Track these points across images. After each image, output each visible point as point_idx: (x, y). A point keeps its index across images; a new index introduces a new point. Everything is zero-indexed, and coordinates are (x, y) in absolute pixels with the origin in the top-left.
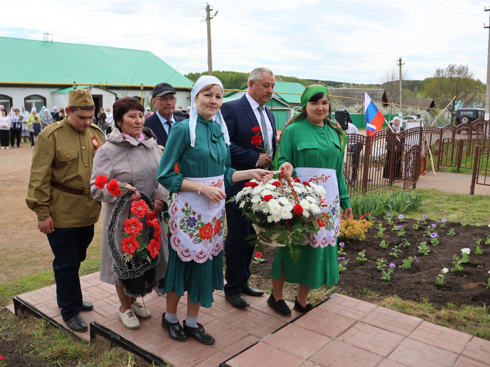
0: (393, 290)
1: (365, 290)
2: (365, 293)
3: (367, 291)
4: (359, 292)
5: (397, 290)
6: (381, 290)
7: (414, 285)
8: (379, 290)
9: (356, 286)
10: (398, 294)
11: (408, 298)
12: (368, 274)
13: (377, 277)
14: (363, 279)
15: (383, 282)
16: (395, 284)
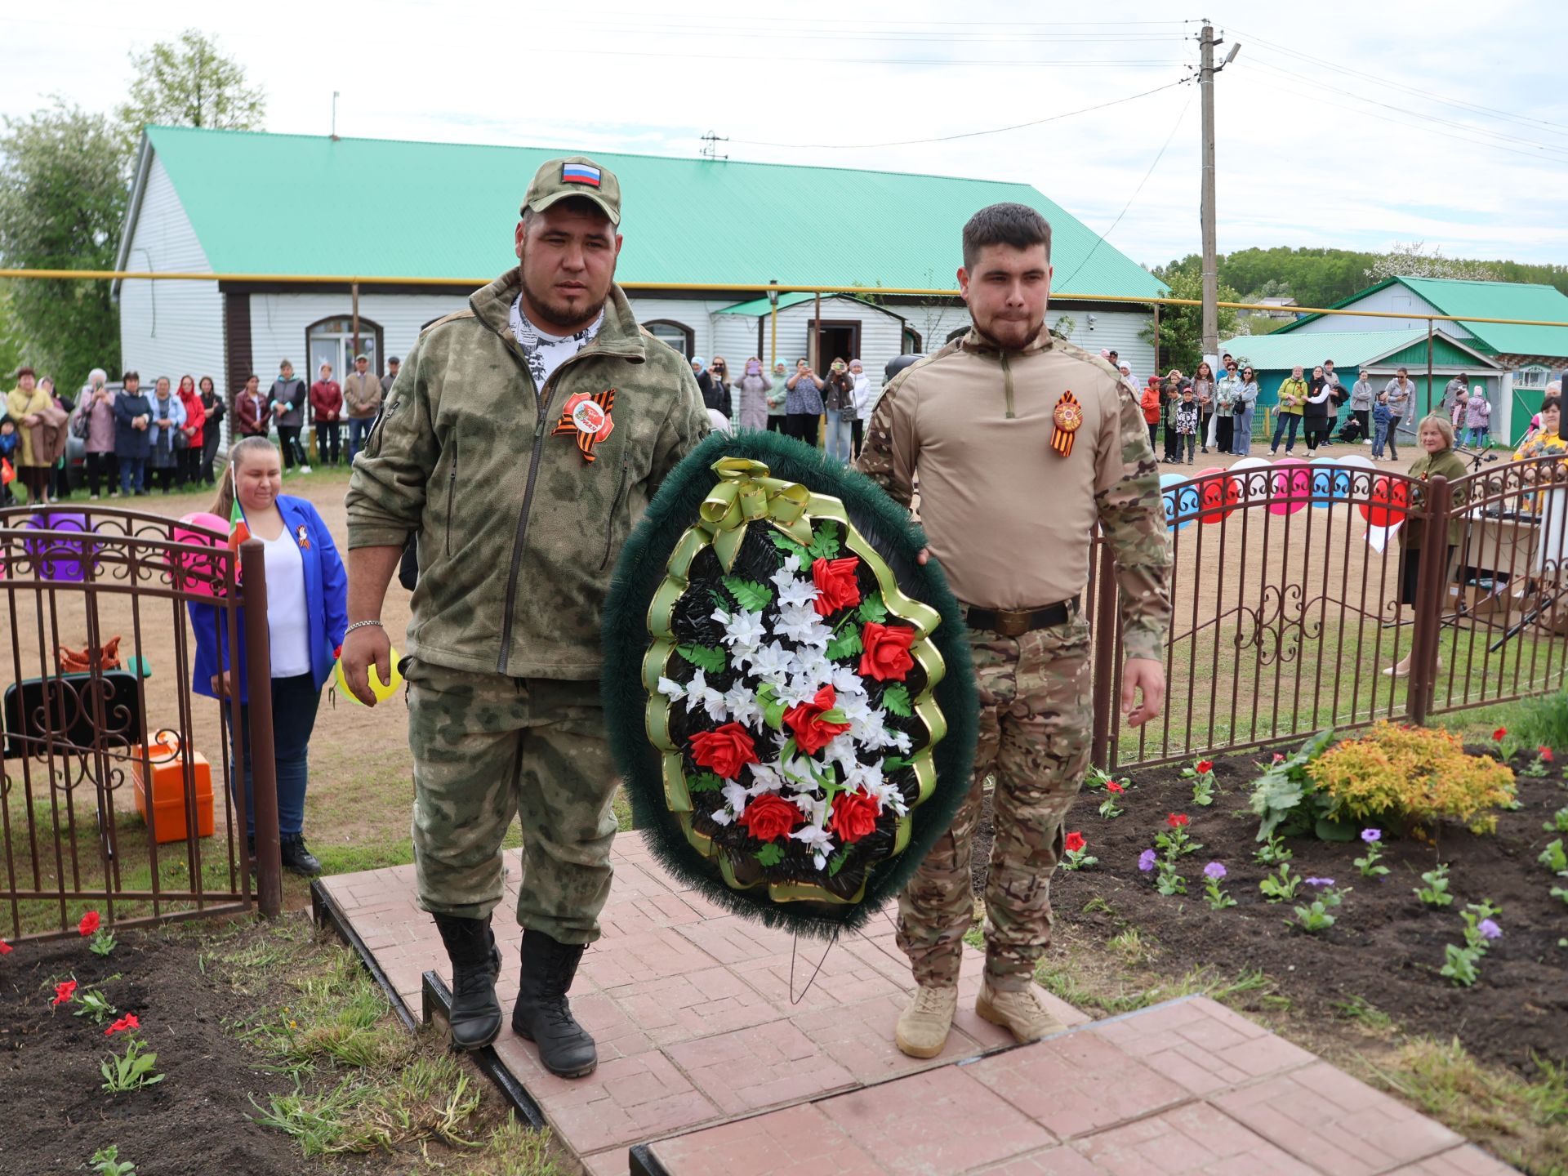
0: (1458, 1020)
1: (1357, 1004)
2: (1355, 1016)
3: (1363, 1008)
4: (1333, 1007)
5: (1471, 1021)
6: (1416, 1012)
7: (1544, 1012)
8: (1409, 1010)
9: (1335, 987)
10: (1468, 1038)
11: (1500, 1056)
12: (1403, 949)
13: (1432, 964)
14: (1369, 963)
15: (1441, 984)
16: (1473, 998)
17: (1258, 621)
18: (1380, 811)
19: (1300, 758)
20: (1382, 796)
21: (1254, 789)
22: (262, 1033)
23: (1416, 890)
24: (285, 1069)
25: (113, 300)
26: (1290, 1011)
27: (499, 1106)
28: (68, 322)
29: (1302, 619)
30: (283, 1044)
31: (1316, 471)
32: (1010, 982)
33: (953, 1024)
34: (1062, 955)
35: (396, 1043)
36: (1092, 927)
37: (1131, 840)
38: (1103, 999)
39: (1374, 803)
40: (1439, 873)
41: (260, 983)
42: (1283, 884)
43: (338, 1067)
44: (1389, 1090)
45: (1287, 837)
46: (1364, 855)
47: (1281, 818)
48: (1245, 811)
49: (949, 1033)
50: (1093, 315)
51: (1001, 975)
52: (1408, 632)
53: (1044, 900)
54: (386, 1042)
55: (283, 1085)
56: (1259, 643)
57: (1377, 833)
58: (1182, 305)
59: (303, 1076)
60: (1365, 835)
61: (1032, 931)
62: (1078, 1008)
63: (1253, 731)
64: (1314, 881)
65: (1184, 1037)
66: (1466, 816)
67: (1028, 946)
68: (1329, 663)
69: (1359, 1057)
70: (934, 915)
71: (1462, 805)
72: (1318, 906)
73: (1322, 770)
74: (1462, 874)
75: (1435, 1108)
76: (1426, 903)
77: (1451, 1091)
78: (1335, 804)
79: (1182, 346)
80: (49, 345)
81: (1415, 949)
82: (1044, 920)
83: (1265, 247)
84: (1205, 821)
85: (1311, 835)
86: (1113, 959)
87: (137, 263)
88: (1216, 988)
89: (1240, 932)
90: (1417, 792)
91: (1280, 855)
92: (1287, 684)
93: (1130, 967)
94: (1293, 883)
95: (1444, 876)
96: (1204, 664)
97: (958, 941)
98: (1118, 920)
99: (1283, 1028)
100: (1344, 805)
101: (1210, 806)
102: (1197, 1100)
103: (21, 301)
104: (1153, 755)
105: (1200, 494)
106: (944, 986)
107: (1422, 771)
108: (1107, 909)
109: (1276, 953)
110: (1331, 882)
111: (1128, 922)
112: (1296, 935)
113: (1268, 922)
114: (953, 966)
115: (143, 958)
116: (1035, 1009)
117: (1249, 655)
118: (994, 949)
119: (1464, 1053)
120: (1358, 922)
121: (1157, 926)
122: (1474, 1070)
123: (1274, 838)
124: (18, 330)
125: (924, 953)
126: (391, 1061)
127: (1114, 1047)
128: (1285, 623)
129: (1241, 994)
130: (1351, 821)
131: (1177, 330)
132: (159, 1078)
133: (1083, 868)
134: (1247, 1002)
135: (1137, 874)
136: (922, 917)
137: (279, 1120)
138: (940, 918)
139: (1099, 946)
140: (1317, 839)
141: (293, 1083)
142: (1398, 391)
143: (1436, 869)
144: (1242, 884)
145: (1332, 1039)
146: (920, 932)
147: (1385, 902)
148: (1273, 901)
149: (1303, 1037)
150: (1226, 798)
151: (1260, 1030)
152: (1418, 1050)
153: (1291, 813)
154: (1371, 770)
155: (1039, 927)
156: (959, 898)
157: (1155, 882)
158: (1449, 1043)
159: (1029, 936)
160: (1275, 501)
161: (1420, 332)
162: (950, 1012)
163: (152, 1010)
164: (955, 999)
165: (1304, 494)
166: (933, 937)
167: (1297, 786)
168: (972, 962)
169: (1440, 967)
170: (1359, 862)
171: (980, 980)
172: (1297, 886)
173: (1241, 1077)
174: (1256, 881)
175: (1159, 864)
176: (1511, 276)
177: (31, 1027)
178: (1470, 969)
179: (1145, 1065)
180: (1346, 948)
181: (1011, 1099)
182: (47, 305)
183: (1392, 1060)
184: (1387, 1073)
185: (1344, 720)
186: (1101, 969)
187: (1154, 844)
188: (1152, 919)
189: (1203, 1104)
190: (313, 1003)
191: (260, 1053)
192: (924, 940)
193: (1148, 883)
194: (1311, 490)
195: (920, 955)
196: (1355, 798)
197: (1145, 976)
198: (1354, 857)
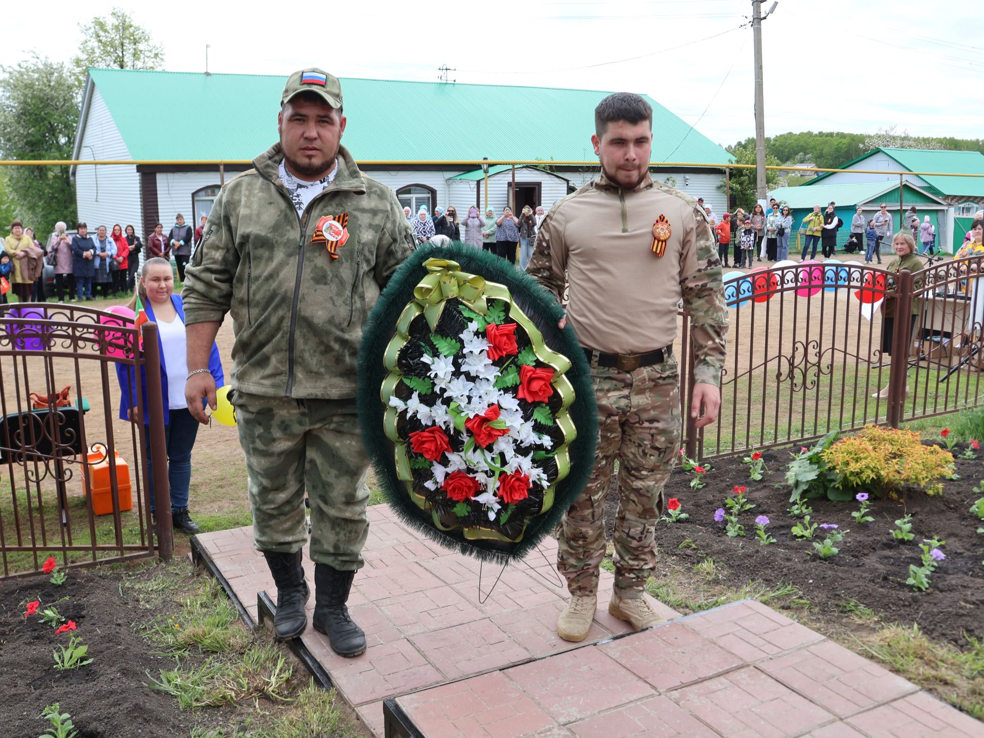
0: (917, 612)
1: (852, 604)
2: (851, 611)
4: (837, 606)
5: (926, 613)
6: (890, 608)
7: (972, 606)
8: (886, 607)
9: (838, 593)
10: (923, 624)
11: (944, 635)
12: (882, 569)
13: (901, 577)
14: (861, 577)
15: (906, 590)
16: (926, 599)
17: (791, 364)
18: (868, 481)
19: (817, 449)
20: (869, 472)
21: (788, 469)
22: (157, 632)
23: (891, 531)
24: (170, 654)
25: (71, 179)
26: (810, 609)
27: (305, 676)
28: (44, 193)
29: (819, 362)
30: (170, 639)
31: (827, 268)
32: (630, 593)
33: (594, 620)
34: (665, 575)
35: (241, 637)
36: (684, 558)
37: (710, 503)
38: (691, 603)
39: (864, 477)
40: (906, 520)
41: (157, 601)
42: (806, 529)
43: (204, 653)
44: (872, 657)
45: (809, 499)
46: (858, 510)
47: (805, 487)
48: (783, 484)
49: (591, 626)
50: (688, 176)
51: (624, 588)
52: (887, 371)
53: (651, 540)
54: (235, 636)
55: (168, 664)
56: (792, 378)
57: (866, 495)
58: (744, 168)
59: (181, 659)
60: (858, 496)
61: (643, 560)
62: (675, 609)
63: (789, 434)
64: (825, 526)
65: (740, 625)
66: (923, 484)
67: (641, 570)
68: (837, 391)
69: (853, 637)
70: (581, 550)
71: (920, 477)
72: (828, 542)
73: (831, 456)
74: (921, 521)
75: (901, 668)
76: (897, 539)
77: (911, 657)
78: (840, 477)
79: (744, 195)
80: (32, 208)
81: (890, 568)
82: (652, 553)
83: (796, 131)
84: (757, 490)
85: (824, 498)
86: (698, 577)
87: (86, 155)
88: (763, 595)
89: (778, 559)
90: (891, 469)
91: (805, 511)
92: (811, 404)
93: (708, 583)
94: (813, 529)
95: (908, 522)
96: (757, 393)
97: (597, 567)
98: (701, 553)
99: (805, 620)
100: (845, 478)
101: (761, 481)
102: (748, 666)
103: (14, 181)
104: (726, 450)
105: (753, 284)
106: (588, 596)
107: (895, 456)
108: (694, 546)
109: (801, 572)
110: (836, 526)
111: (707, 554)
112: (814, 560)
113: (796, 553)
114: (594, 583)
115: (83, 586)
116: (646, 609)
117: (785, 386)
118: (619, 572)
119: (921, 632)
120: (855, 552)
121: (725, 556)
122: (926, 644)
123: (801, 499)
124: (14, 198)
125: (575, 575)
126: (238, 648)
127: (694, 632)
128: (809, 365)
129: (778, 599)
130: (850, 488)
131: (741, 184)
132: (90, 661)
133: (679, 521)
134: (783, 603)
135: (714, 524)
136: (573, 552)
137: (165, 686)
138: (585, 552)
139: (689, 569)
140: (828, 500)
141: (175, 663)
142: (881, 219)
143: (904, 518)
144: (780, 529)
145: (837, 626)
146: (572, 561)
147: (871, 539)
148: (800, 540)
149: (818, 625)
150: (771, 476)
151: (790, 621)
152: (891, 632)
153: (812, 484)
154: (862, 455)
155: (648, 557)
156: (597, 539)
157: (725, 529)
158: (911, 627)
159: (642, 563)
160: (801, 287)
161: (895, 183)
162: (592, 612)
163: (87, 618)
164: (595, 604)
165: (820, 283)
166: (581, 565)
167: (816, 467)
168: (606, 580)
169: (906, 579)
170: (855, 514)
171: (611, 592)
172: (815, 530)
173: (776, 650)
174: (789, 527)
175: (727, 517)
176: (953, 147)
177: (11, 630)
178: (925, 580)
179: (715, 644)
180: (846, 568)
181: (628, 666)
182: (30, 183)
183: (875, 638)
184: (870, 647)
185: (847, 426)
186: (690, 584)
187: (725, 505)
188: (723, 552)
189: (752, 667)
190: (190, 613)
191: (155, 645)
192: (574, 566)
193: (720, 529)
194: (824, 280)
195: (572, 576)
196: (852, 473)
197: (718, 588)
198: (852, 510)
